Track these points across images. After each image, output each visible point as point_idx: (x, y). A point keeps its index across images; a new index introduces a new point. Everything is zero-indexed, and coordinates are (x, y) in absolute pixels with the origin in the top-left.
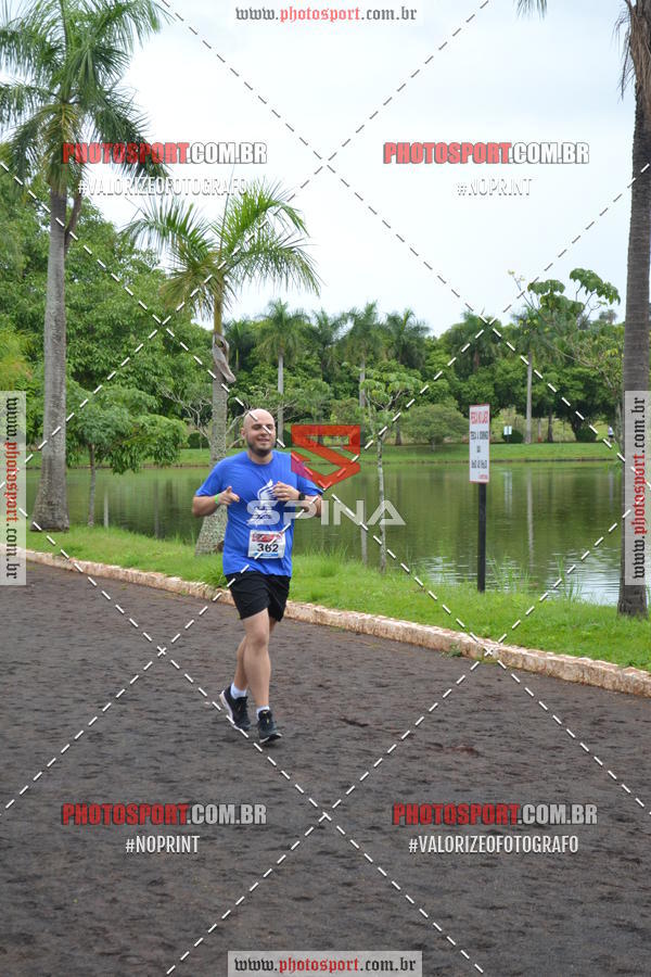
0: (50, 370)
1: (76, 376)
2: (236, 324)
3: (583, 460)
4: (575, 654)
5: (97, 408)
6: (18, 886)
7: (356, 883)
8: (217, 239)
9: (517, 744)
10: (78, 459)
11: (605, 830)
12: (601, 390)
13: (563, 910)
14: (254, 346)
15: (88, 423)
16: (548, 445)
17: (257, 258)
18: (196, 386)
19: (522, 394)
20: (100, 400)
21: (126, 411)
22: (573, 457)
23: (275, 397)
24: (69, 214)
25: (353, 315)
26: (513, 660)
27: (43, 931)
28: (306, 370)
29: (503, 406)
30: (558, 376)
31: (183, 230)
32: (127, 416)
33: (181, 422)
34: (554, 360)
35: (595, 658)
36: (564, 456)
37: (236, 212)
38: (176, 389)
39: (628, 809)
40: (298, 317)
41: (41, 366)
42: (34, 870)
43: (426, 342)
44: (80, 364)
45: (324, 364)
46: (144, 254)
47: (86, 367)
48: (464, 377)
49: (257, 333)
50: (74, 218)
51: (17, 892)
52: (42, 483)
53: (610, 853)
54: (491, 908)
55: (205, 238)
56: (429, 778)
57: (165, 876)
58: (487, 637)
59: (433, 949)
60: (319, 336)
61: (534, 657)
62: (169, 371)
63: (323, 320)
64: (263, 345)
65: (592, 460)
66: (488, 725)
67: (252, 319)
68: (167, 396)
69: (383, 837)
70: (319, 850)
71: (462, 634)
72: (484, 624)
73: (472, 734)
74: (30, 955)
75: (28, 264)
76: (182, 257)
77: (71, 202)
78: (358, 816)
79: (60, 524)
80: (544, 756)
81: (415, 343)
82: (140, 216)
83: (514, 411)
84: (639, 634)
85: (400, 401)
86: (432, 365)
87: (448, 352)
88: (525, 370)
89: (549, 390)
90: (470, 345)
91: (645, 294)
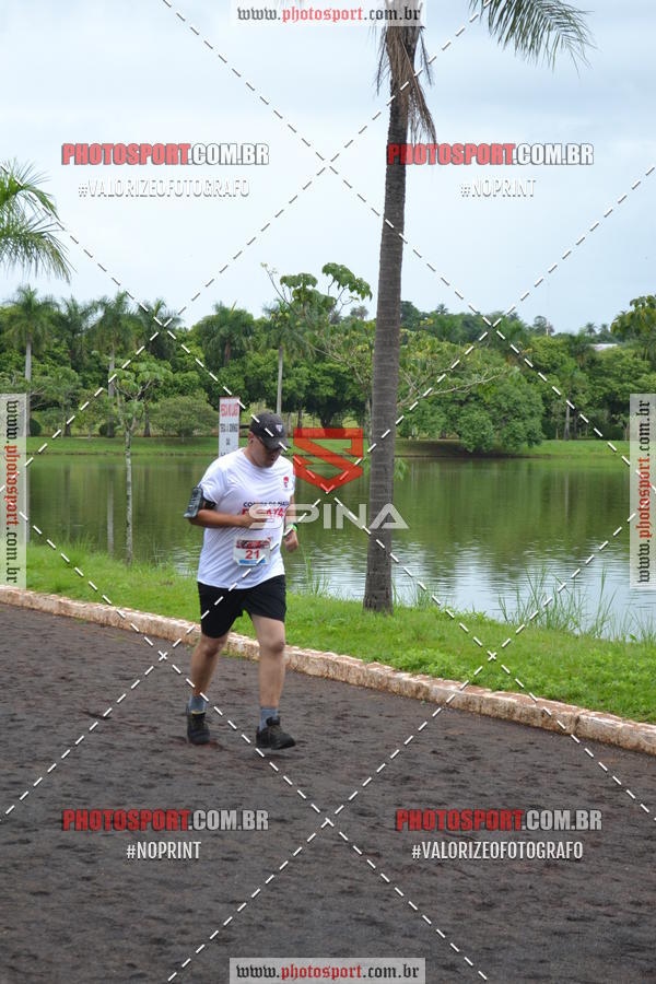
4: (320, 648)
12: (351, 386)
13: (304, 904)
17: (6, 242)
19: (272, 388)
23: (22, 384)
25: (103, 304)
28: (54, 358)
29: (253, 400)
34: (305, 355)
35: (340, 653)
40: (47, 304)
43: (176, 333)
45: (73, 352)
48: (215, 370)
49: (4, 319)
56: (171, 772)
60: (68, 323)
63: (73, 308)
64: (11, 331)
70: (59, 844)
83: (264, 405)
84: (384, 630)
85: (150, 392)
86: (183, 356)
87: (199, 344)
88: (276, 364)
89: (299, 385)
90: (222, 337)
91: (397, 291)
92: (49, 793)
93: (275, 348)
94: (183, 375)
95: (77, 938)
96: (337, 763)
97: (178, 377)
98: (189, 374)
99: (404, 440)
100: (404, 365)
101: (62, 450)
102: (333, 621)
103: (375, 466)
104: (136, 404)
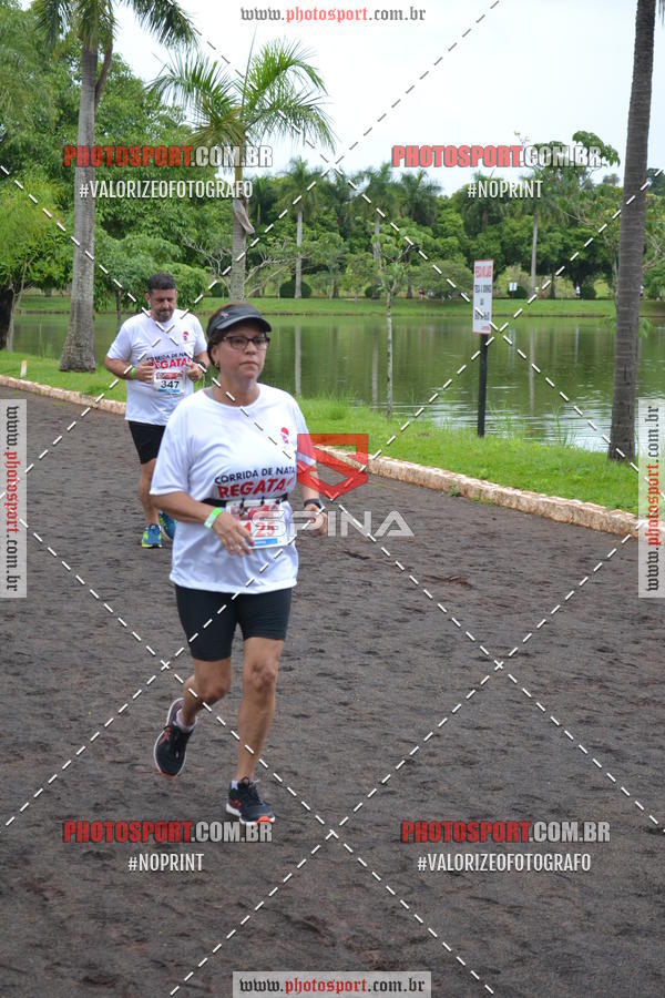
0: (79, 218)
1: (105, 225)
2: (258, 180)
3: (583, 316)
4: (566, 496)
5: (123, 256)
6: (37, 699)
7: (352, 703)
8: (240, 96)
9: (507, 578)
10: (106, 304)
11: (586, 660)
12: (602, 250)
13: (544, 731)
14: (275, 201)
15: (116, 270)
16: (550, 301)
17: (278, 115)
18: (217, 237)
19: (527, 252)
20: (128, 250)
21: (151, 259)
22: (573, 313)
23: (292, 248)
24: (99, 69)
25: (369, 173)
26: (508, 501)
27: (58, 740)
28: (323, 224)
29: (509, 264)
30: (562, 236)
31: (207, 86)
32: (152, 265)
33: (203, 271)
34: (558, 221)
35: (585, 501)
36: (565, 312)
37: (258, 69)
38: (199, 240)
39: (609, 640)
40: (317, 175)
41: (71, 215)
42: (52, 684)
43: (438, 201)
44: (109, 214)
45: (341, 219)
46: (171, 110)
47: (114, 217)
48: (473, 235)
49: (278, 189)
50: (104, 73)
51: (35, 704)
52: (72, 325)
53: (590, 680)
54: (477, 729)
55: (228, 94)
56: (424, 608)
57: (174, 692)
58: (483, 478)
59: (420, 765)
60: (336, 193)
61: (528, 498)
62: (193, 222)
63: (341, 177)
64: (283, 200)
65: (592, 316)
66: (482, 561)
67: (273, 175)
68: (190, 245)
69: (379, 661)
70: (319, 671)
71: (463, 476)
72: (482, 466)
73: (466, 568)
74: (45, 761)
75: (61, 117)
76: (206, 113)
77: (102, 57)
78: (356, 641)
79: (87, 364)
80: (533, 590)
81: (428, 201)
82: (166, 72)
83: (520, 269)
84: (627, 480)
85: (410, 256)
86: (443, 223)
87: (458, 211)
88: (531, 230)
89: (553, 248)
90: (480, 203)
91: (644, 157)
92: (311, 626)
93: (530, 214)
94: (445, 240)
95: (333, 757)
96: (579, 603)
97: (438, 242)
98: (450, 239)
99: (653, 301)
100: (649, 228)
101: (329, 311)
102: (578, 471)
103: (619, 325)
104: (396, 266)
